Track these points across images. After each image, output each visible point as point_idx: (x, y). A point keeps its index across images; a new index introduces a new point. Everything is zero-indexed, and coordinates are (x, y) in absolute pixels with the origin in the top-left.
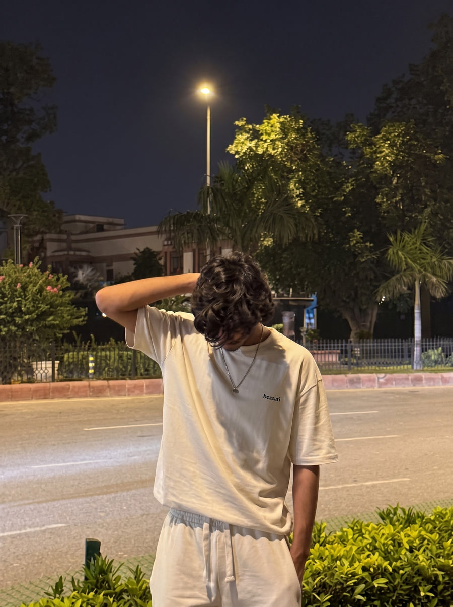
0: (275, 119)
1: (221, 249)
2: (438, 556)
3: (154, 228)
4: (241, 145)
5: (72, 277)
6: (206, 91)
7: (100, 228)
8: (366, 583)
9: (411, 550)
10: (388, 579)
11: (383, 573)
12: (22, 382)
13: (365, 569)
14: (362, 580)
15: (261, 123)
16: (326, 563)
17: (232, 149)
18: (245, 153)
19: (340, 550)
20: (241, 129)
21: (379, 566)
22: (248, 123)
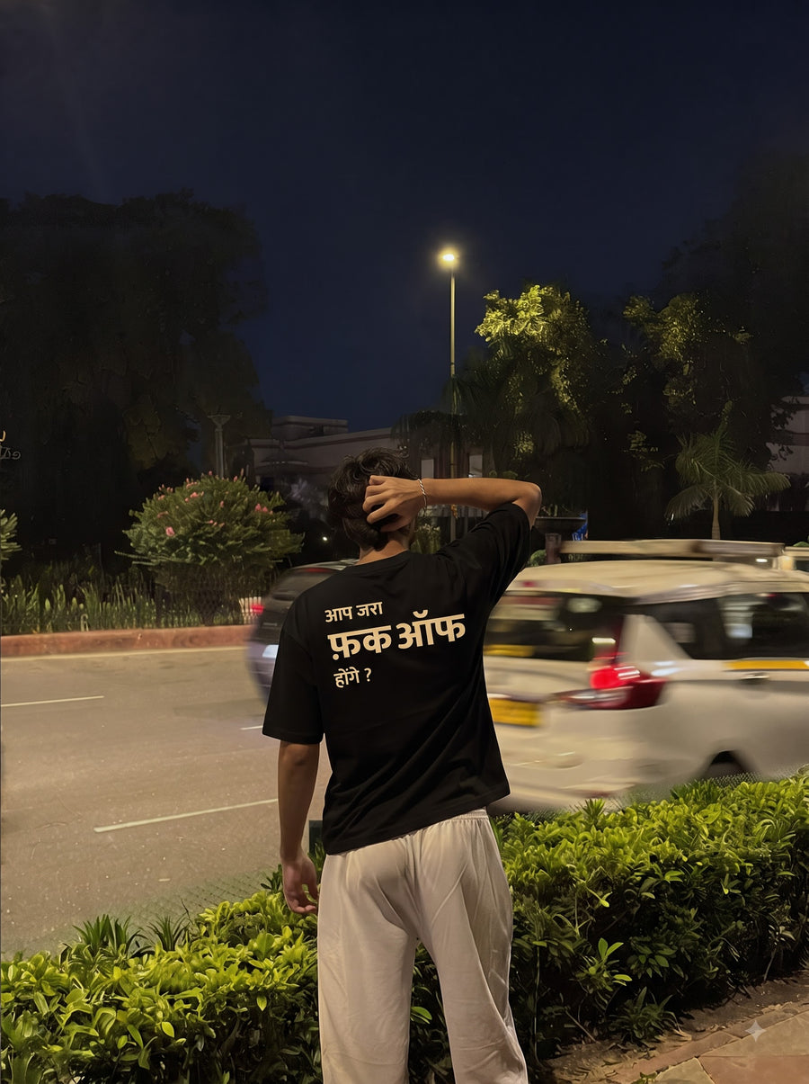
0: (535, 292)
1: (468, 455)
2: (746, 843)
3: (388, 431)
4: (494, 324)
5: (285, 493)
6: (449, 258)
7: (319, 432)
8: (656, 876)
9: (711, 837)
10: (684, 871)
11: (677, 865)
12: (227, 624)
13: (653, 859)
14: (651, 873)
15: (518, 298)
16: (605, 851)
17: (481, 330)
18: (497, 336)
19: (621, 835)
20: (494, 306)
21: (672, 856)
22: (501, 296)
